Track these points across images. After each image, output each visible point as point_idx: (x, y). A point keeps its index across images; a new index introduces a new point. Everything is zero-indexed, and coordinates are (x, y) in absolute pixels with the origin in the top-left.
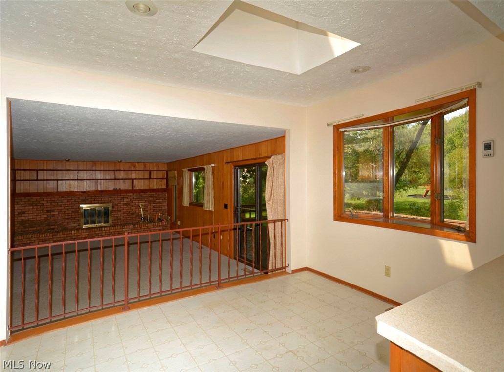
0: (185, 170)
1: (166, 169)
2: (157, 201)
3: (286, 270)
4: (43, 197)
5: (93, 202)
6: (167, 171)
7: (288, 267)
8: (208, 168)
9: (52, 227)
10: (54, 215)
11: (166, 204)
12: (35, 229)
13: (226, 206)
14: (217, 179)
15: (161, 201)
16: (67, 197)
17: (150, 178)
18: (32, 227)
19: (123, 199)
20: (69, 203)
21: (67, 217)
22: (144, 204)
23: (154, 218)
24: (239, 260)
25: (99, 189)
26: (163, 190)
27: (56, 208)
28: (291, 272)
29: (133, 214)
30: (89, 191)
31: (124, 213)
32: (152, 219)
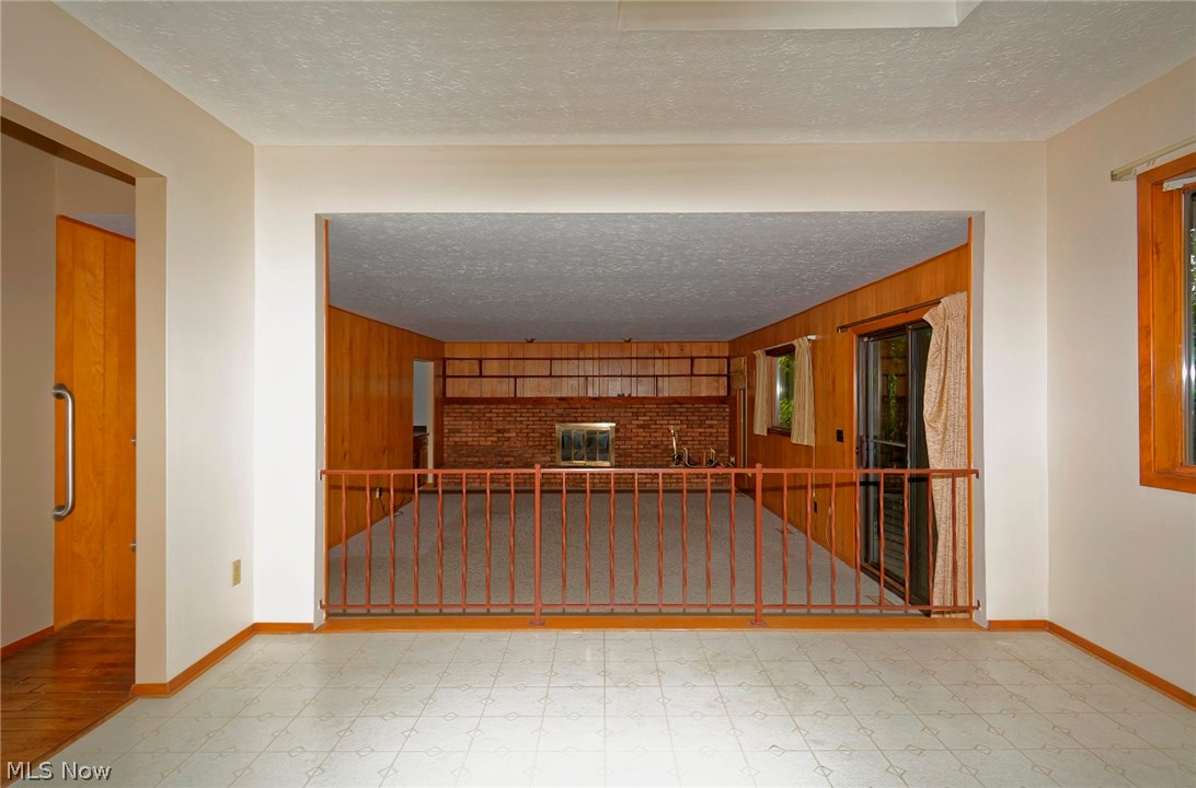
0: (759, 353)
1: (727, 354)
2: (708, 422)
3: (971, 617)
4: (492, 406)
5: (579, 419)
6: (728, 358)
7: (977, 608)
8: (802, 345)
9: (506, 459)
10: (509, 439)
11: (727, 430)
12: (476, 459)
13: (840, 436)
14: (821, 370)
15: (715, 422)
16: (530, 406)
17: (692, 375)
18: (473, 456)
19: (636, 415)
20: (535, 419)
21: (530, 443)
22: (678, 427)
23: (700, 458)
24: (863, 569)
25: (590, 394)
26: (720, 400)
27: (513, 426)
28: (985, 626)
29: (655, 447)
30: (572, 398)
31: (639, 443)
32: (696, 459)
